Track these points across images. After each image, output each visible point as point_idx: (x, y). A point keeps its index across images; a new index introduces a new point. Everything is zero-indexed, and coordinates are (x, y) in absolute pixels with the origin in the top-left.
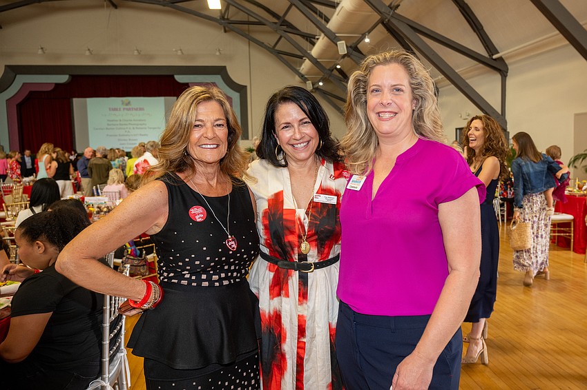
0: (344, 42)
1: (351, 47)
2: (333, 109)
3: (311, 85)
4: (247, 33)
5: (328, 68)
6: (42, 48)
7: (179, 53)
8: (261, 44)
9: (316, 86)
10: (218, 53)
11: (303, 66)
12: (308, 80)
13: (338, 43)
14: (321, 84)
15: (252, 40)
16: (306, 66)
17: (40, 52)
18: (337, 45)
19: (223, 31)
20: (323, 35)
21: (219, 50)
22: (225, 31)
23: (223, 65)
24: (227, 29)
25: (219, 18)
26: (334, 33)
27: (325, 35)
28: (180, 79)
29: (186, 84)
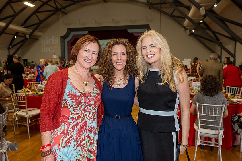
0: (203, 8)
1: (208, 10)
2: (201, 44)
3: (189, 32)
4: (160, 8)
5: (197, 22)
6: (79, 21)
7: (129, 19)
8: (165, 13)
9: (191, 32)
10: (145, 19)
11: (185, 23)
12: (188, 29)
13: (201, 9)
14: (193, 31)
15: (161, 12)
16: (186, 22)
17: (78, 22)
18: (200, 10)
19: (148, 8)
20: (193, 6)
21: (146, 17)
22: (150, 8)
23: (148, 24)
24: (150, 7)
25: (146, 2)
26: (199, 4)
27: (195, 5)
28: (130, 31)
29: (132, 33)
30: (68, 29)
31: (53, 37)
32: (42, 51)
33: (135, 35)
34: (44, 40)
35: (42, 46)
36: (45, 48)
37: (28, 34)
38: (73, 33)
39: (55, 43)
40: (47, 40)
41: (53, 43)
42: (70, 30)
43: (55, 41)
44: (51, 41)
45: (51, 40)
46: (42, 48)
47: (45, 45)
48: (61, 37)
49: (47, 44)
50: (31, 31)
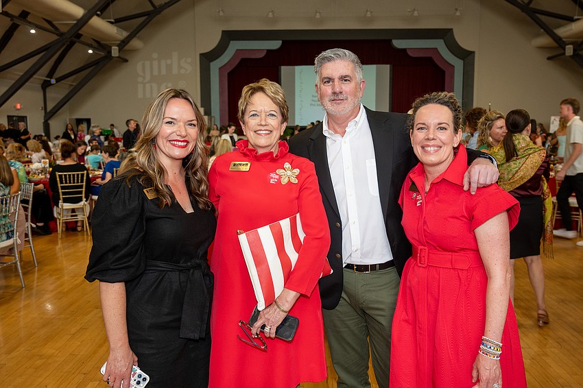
6: (272, 11)
7: (416, 13)
21: (459, 10)
23: (450, 27)
28: (398, 44)
29: (404, 50)
30: (224, 32)
31: (175, 55)
32: (140, 95)
33: (410, 54)
34: (147, 64)
35: (140, 79)
36: (148, 86)
37: (114, 45)
38: (235, 46)
39: (182, 71)
40: (155, 63)
41: (175, 71)
42: (229, 36)
43: (180, 67)
44: (169, 67)
45: (169, 62)
46: (140, 87)
47: (148, 78)
48: (202, 55)
49: (156, 73)
50: (125, 34)
